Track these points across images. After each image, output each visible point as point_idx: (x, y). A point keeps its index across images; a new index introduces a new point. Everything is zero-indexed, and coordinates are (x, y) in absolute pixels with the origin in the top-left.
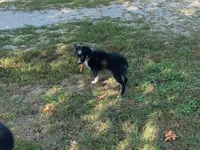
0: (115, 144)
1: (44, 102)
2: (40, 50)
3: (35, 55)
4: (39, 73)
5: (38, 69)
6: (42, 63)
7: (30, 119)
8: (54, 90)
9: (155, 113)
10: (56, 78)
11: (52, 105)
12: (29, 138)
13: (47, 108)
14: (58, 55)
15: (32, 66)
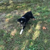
0: (27, 30)
1: (6, 18)
2: (4, 2)
3: (3, 4)
4: (4, 9)
5: (4, 8)
6: (5, 6)
7: (2, 23)
8: (9, 14)
9: (40, 22)
10: (9, 11)
11: (9, 19)
12: (2, 28)
13: (7, 20)
14: (10, 4)
15: (2, 7)
